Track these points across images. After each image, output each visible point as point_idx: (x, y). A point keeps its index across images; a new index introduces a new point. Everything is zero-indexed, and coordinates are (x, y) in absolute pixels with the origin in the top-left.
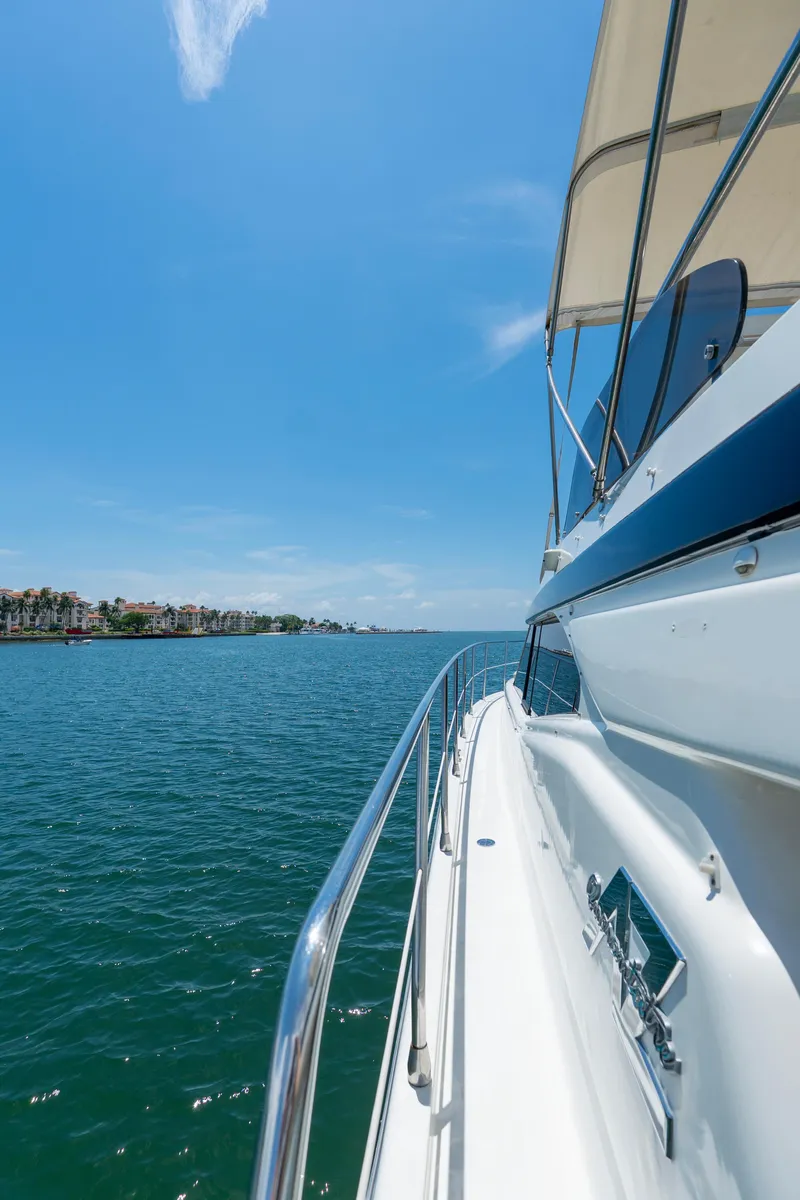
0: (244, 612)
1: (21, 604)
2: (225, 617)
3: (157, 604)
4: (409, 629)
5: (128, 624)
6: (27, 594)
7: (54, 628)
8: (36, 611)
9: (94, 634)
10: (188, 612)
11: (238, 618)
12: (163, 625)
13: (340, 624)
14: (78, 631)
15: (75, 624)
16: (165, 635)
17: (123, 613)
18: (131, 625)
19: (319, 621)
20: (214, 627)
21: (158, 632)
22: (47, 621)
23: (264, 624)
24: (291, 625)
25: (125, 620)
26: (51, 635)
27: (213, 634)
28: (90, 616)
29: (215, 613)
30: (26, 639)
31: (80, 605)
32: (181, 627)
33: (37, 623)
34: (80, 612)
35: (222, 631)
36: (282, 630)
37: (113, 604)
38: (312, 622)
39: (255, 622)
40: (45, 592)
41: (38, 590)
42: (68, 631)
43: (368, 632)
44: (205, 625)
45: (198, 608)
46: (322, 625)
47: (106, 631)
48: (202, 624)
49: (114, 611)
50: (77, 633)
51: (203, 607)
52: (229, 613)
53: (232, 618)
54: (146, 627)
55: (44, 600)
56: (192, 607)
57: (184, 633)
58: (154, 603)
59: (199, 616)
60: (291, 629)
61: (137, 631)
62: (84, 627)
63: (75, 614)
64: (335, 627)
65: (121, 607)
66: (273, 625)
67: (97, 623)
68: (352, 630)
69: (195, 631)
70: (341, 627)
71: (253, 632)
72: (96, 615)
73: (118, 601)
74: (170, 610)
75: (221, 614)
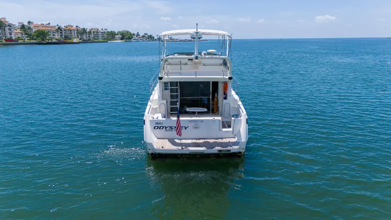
0: (100, 29)
2: (90, 32)
3: (52, 25)
5: (38, 36)
9: (20, 41)
10: (69, 30)
11: (97, 32)
12: (57, 37)
13: (153, 36)
14: (11, 40)
15: (8, 36)
17: (34, 30)
19: (141, 34)
20: (85, 38)
21: (54, 41)
23: (112, 35)
24: (126, 36)
25: (35, 34)
27: (85, 42)
28: (16, 31)
29: (84, 30)
31: (9, 26)
32: (67, 38)
34: (10, 29)
35: (89, 40)
36: (122, 39)
37: (27, 24)
38: (138, 35)
39: (107, 35)
42: (6, 40)
43: (168, 41)
44: (80, 37)
45: (75, 27)
46: (143, 36)
47: (26, 40)
48: (78, 36)
49: (29, 29)
51: (77, 27)
52: (92, 29)
53: (94, 32)
54: (48, 38)
56: (71, 26)
57: (69, 41)
58: (49, 24)
59: (76, 32)
60: (126, 39)
61: (43, 40)
62: (14, 38)
63: (7, 31)
64: (151, 38)
65: (32, 26)
66: (116, 36)
67: (20, 35)
68: (160, 39)
69: (75, 40)
70: (154, 38)
71: (106, 40)
72: (19, 31)
73: (29, 23)
74: (59, 28)
75: (88, 30)
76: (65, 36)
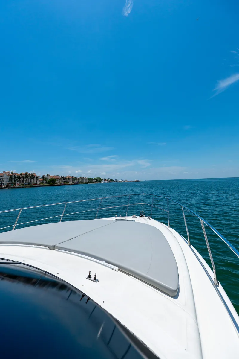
0: (85, 177)
1: (19, 177)
2: (79, 179)
3: (59, 176)
4: (134, 181)
5: (50, 182)
6: (21, 174)
7: (29, 184)
8: (24, 179)
9: (41, 185)
10: (68, 178)
11: (83, 179)
12: (61, 182)
14: (36, 184)
15: (35, 182)
16: (61, 185)
17: (48, 179)
18: (51, 182)
20: (76, 182)
21: (59, 184)
22: (27, 182)
23: (90, 180)
24: (98, 180)
25: (50, 181)
26: (28, 186)
27: (75, 184)
28: (40, 180)
29: (76, 178)
30: (21, 187)
31: (36, 177)
32: (67, 182)
33: (25, 182)
34: (37, 179)
36: (96, 182)
37: (46, 176)
38: (105, 179)
39: (88, 180)
40: (26, 174)
41: (24, 173)
42: (33, 184)
43: (121, 182)
44: (73, 181)
45: (71, 176)
46: (107, 180)
47: (44, 184)
48: (72, 181)
49: (46, 178)
50: (36, 185)
51: (72, 176)
52: (80, 177)
53: (81, 179)
54: (56, 182)
55: (26, 176)
56: (69, 176)
57: (67, 184)
58: (58, 175)
59: (71, 179)
60: (99, 182)
61: (53, 184)
62: (38, 183)
63: (35, 180)
64: (112, 180)
65: (48, 177)
66: (93, 181)
67: (42, 182)
68: (117, 181)
69: (70, 183)
70: (113, 181)
71: (87, 183)
72: (41, 179)
73: (47, 175)
74: (62, 177)
76: (66, 181)
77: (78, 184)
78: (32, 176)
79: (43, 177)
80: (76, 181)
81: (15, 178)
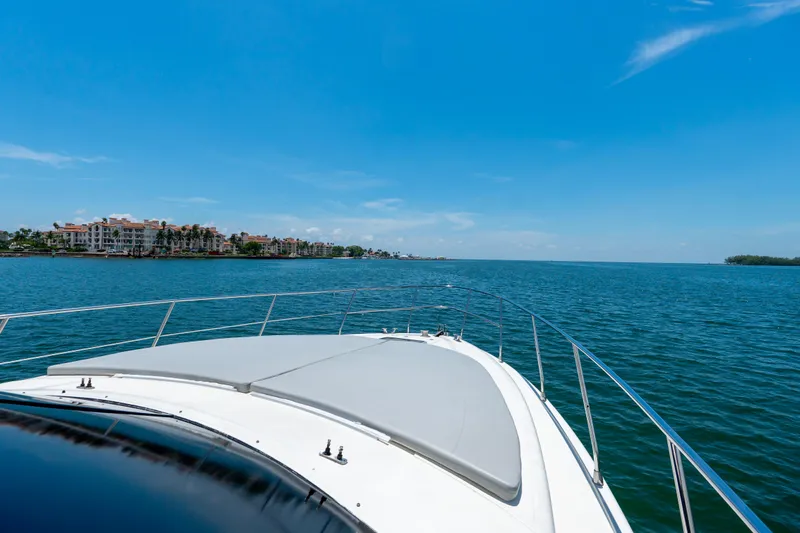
0: (326, 244)
1: (178, 234)
2: (312, 246)
3: (268, 237)
4: (434, 257)
5: (249, 249)
6: (184, 229)
7: (201, 251)
8: (189, 240)
9: (226, 255)
10: (288, 243)
12: (272, 251)
13: (389, 253)
14: (217, 252)
15: (215, 248)
16: (273, 257)
17: (245, 242)
18: (251, 250)
19: (375, 250)
20: (306, 253)
21: (268, 255)
22: (197, 246)
23: (338, 251)
24: (356, 252)
25: (247, 246)
26: (199, 255)
27: (304, 257)
28: (225, 243)
29: (305, 243)
30: (181, 257)
31: (218, 236)
32: (285, 252)
33: (191, 247)
34: (218, 241)
35: (310, 255)
36: (350, 255)
37: (239, 235)
39: (333, 250)
40: (195, 227)
41: (191, 226)
42: (210, 253)
43: (407, 259)
44: (299, 252)
45: (295, 240)
46: (376, 253)
47: (235, 253)
48: (297, 250)
49: (239, 241)
50: (215, 255)
51: (298, 240)
52: (315, 244)
53: (318, 247)
54: (261, 251)
55: (194, 233)
56: (292, 239)
57: (286, 256)
58: (266, 236)
59: (296, 245)
60: (356, 255)
61: (255, 254)
62: (221, 251)
63: (215, 242)
64: (386, 254)
65: (245, 238)
66: (344, 252)
67: (229, 248)
68: (396, 256)
69: (293, 255)
70: (389, 255)
71: (330, 257)
72: (229, 243)
73: (242, 234)
74: (276, 241)
75: (310, 244)
76: (284, 250)
77: (310, 257)
78: (208, 235)
79: (233, 238)
80: (307, 251)
81: (170, 236)
